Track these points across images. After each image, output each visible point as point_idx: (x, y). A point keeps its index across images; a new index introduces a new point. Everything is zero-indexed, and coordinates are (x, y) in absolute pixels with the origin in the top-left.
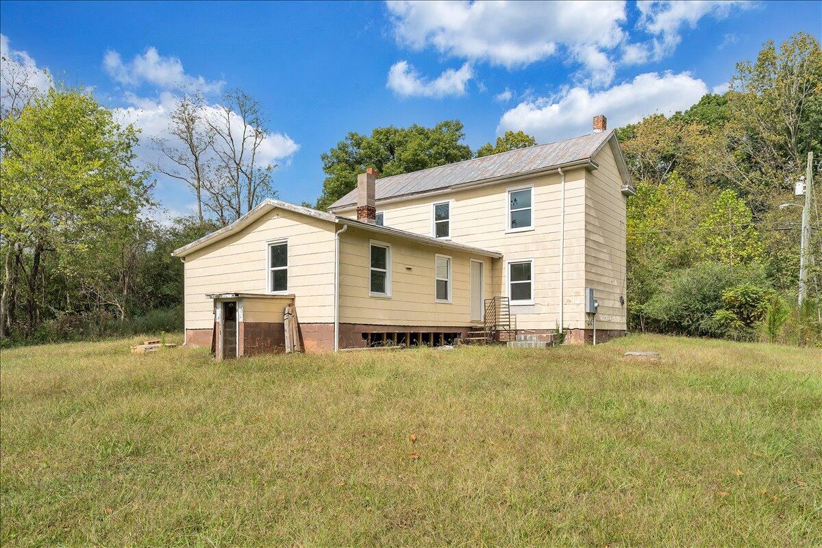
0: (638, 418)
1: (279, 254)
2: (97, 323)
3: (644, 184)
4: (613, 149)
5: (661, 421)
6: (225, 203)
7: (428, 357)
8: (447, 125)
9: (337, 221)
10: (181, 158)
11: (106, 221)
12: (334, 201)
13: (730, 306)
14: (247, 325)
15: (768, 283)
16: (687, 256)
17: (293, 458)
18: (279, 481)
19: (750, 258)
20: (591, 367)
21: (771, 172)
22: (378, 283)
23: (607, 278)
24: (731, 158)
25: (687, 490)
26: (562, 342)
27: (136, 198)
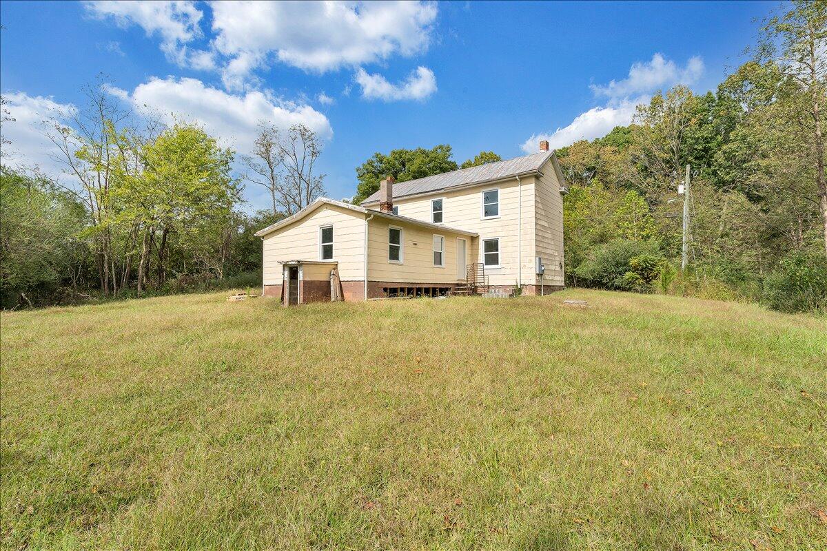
0: (573, 346)
1: (327, 234)
2: (204, 281)
3: (575, 187)
4: (553, 163)
5: (589, 347)
6: (291, 200)
7: (428, 304)
8: (441, 147)
9: (366, 212)
10: (262, 171)
11: (211, 213)
12: (365, 199)
13: (635, 269)
14: (305, 282)
15: (661, 253)
16: (605, 235)
17: (336, 373)
18: (326, 389)
19: (648, 237)
20: (540, 311)
21: (662, 178)
22: (394, 254)
23: (550, 251)
24: (634, 169)
25: (608, 396)
26: (520, 294)
27: (231, 197)
